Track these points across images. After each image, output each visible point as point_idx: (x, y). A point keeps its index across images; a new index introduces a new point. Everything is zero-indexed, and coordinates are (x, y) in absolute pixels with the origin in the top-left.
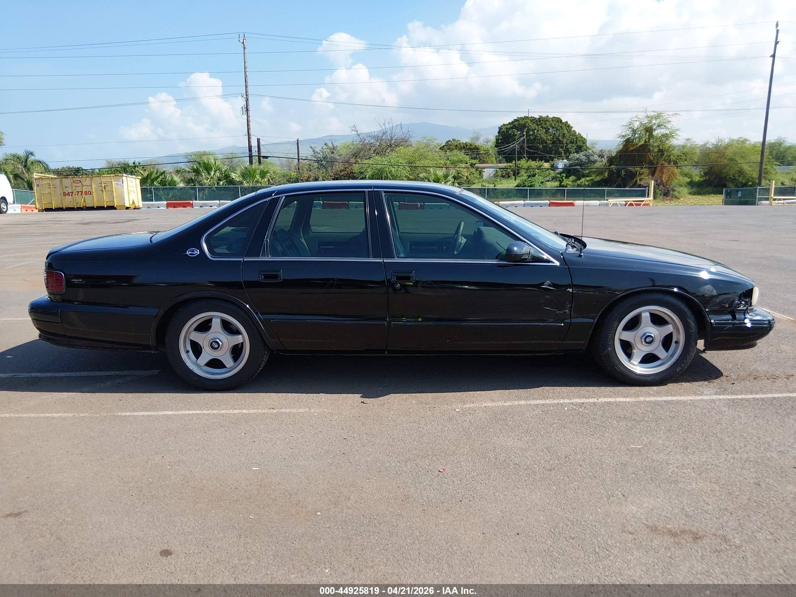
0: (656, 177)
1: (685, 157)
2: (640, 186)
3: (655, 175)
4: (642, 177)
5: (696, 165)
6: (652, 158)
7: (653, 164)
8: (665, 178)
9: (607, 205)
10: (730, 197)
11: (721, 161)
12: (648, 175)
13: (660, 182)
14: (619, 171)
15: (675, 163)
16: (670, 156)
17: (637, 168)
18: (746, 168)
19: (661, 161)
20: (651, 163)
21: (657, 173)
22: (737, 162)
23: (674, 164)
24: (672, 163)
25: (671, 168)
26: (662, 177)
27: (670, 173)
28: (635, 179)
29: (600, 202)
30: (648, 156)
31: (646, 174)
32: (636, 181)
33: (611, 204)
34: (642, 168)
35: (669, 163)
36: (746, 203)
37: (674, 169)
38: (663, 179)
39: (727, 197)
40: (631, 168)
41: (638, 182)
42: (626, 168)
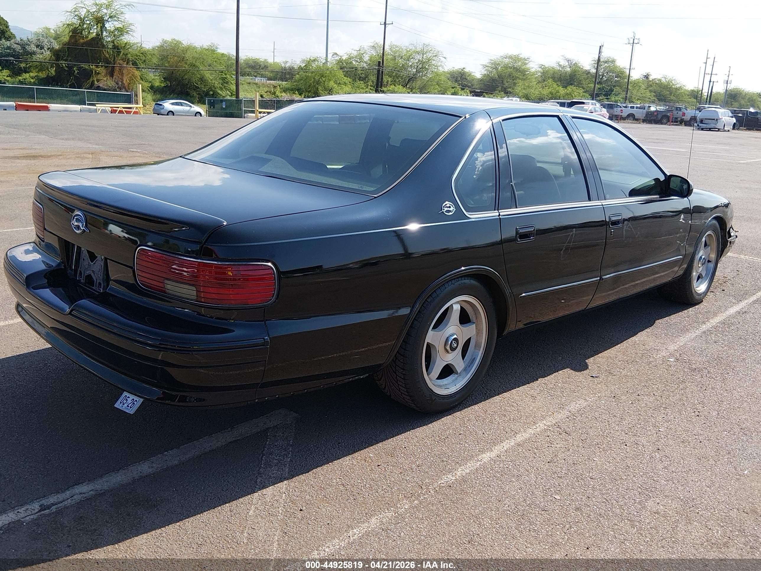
0: (115, 78)
1: (144, 58)
2: (98, 88)
3: (115, 77)
4: (99, 77)
5: (156, 68)
6: (107, 56)
7: (109, 63)
8: (126, 80)
9: (96, 111)
10: (214, 108)
11: (181, 66)
12: (106, 75)
13: (122, 85)
14: (70, 68)
15: (135, 64)
16: (127, 54)
17: (92, 66)
18: (208, 76)
19: (119, 61)
20: (107, 61)
21: (116, 73)
22: (199, 68)
23: (133, 64)
24: (131, 63)
25: (131, 69)
26: (122, 80)
27: (130, 75)
28: (91, 80)
29: (81, 106)
30: (103, 53)
31: (103, 74)
32: (93, 81)
33: (99, 110)
34: (97, 67)
35: (127, 63)
36: (231, 115)
37: (134, 71)
38: (125, 82)
39: (211, 108)
40: (85, 66)
41: (96, 82)
42: (79, 65)
